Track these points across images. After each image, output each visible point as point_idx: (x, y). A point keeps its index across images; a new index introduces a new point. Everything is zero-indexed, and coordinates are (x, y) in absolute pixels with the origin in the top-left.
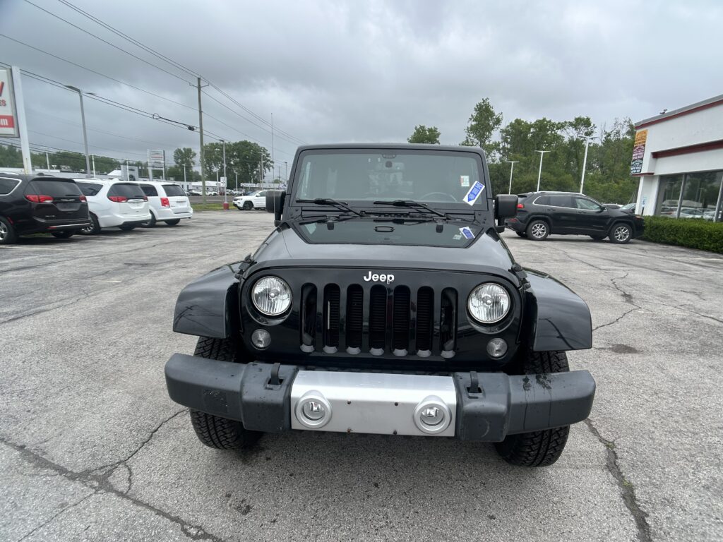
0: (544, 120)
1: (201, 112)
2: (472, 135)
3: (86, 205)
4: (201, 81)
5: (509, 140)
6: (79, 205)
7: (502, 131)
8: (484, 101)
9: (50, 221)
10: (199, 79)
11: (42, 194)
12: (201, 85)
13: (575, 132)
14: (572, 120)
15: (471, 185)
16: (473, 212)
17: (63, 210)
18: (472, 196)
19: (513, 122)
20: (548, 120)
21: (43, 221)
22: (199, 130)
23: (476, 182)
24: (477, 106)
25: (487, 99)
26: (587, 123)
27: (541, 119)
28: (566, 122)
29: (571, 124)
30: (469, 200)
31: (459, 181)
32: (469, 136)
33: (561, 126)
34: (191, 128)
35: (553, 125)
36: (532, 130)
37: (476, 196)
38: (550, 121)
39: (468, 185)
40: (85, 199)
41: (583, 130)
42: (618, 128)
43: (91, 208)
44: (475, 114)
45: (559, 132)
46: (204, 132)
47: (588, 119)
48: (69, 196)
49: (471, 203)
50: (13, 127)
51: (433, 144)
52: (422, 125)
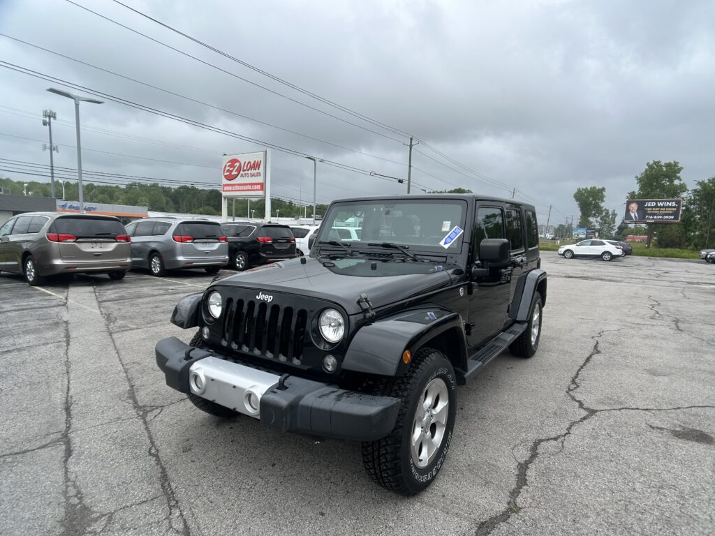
1: (410, 166)
3: (294, 245)
4: (413, 141)
6: (289, 245)
9: (269, 256)
10: (411, 139)
11: (268, 236)
12: (413, 144)
15: (450, 230)
16: (445, 255)
17: (278, 248)
18: (449, 240)
21: (264, 255)
22: (407, 182)
23: (456, 227)
30: (446, 243)
31: (441, 225)
34: (400, 181)
37: (452, 239)
39: (448, 230)
40: (294, 240)
43: (298, 246)
46: (411, 184)
48: (283, 238)
49: (446, 246)
50: (262, 190)
51: (671, 181)
52: (656, 160)
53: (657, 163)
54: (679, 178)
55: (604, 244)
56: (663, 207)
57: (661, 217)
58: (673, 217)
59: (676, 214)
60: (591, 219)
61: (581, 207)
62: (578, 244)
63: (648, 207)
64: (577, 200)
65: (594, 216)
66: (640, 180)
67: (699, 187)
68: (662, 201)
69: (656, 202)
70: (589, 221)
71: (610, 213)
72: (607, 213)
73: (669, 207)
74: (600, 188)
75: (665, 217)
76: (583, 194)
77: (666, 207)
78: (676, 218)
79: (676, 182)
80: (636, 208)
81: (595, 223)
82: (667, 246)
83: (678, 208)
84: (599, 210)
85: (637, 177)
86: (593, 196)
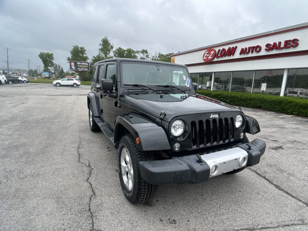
0: (130, 49)
2: (101, 52)
5: (117, 56)
7: (114, 52)
8: (105, 38)
13: (142, 55)
14: (141, 50)
15: (186, 79)
19: (118, 48)
20: (132, 49)
24: (102, 40)
25: (107, 37)
26: (146, 52)
27: (129, 48)
28: (139, 51)
29: (141, 52)
32: (100, 52)
33: (137, 52)
35: (134, 51)
36: (126, 52)
38: (132, 50)
41: (145, 54)
42: (156, 55)
44: (102, 43)
45: (136, 54)
47: (146, 50)
51: (83, 55)
52: (77, 45)
53: (77, 46)
54: (85, 54)
55: (73, 80)
56: (83, 65)
57: (83, 69)
58: (87, 69)
59: (88, 68)
60: (49, 68)
61: (43, 62)
62: (62, 80)
63: (78, 64)
64: (41, 58)
65: (50, 66)
66: (72, 53)
67: (94, 59)
68: (83, 63)
69: (81, 63)
70: (48, 69)
71: (58, 66)
72: (56, 66)
73: (85, 65)
74: (51, 53)
75: (85, 69)
76: (43, 56)
77: (84, 65)
78: (88, 70)
79: (85, 55)
80: (74, 65)
81: (51, 70)
82: (86, 81)
83: (88, 66)
84: (52, 64)
85: (70, 51)
86: (48, 57)
